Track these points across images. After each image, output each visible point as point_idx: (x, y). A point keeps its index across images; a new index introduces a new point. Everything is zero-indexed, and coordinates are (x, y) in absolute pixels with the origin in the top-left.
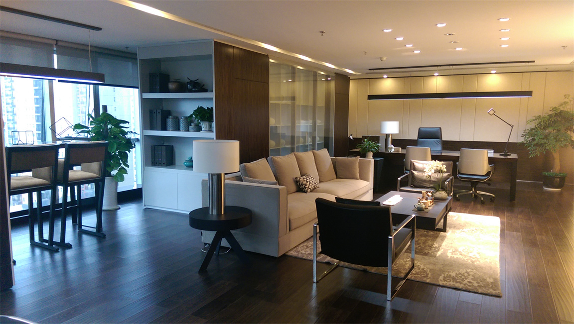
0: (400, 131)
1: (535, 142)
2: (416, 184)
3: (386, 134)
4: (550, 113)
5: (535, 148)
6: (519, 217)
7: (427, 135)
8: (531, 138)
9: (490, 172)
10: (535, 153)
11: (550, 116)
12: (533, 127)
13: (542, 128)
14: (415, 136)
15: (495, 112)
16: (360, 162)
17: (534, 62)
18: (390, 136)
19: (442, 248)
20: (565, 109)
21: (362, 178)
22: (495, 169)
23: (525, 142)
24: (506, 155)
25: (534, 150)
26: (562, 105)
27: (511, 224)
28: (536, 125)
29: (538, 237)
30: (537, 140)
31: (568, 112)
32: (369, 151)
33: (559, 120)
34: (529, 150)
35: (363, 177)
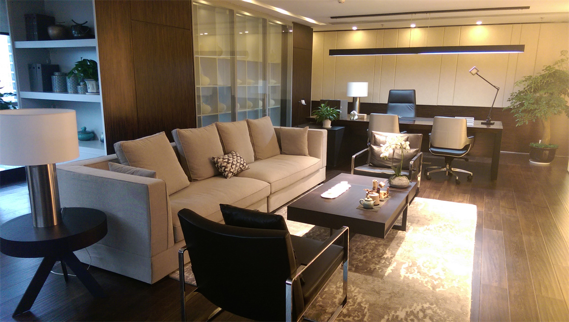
0: (369, 93)
1: (523, 108)
2: (376, 162)
3: (354, 98)
4: (543, 73)
5: (523, 114)
6: (501, 203)
7: (399, 99)
8: (518, 103)
9: (469, 145)
10: (522, 121)
11: (543, 76)
12: (522, 89)
13: (532, 91)
14: (384, 100)
15: (478, 71)
16: (309, 133)
17: (528, 8)
18: (358, 100)
19: (395, 261)
20: (561, 69)
21: (311, 154)
22: (474, 142)
23: (511, 107)
24: (488, 124)
25: (522, 117)
26: (556, 63)
27: (491, 216)
28: (526, 86)
29: (525, 238)
30: (526, 105)
31: (563, 72)
32: (326, 118)
33: (553, 81)
34: (516, 118)
35: (313, 153)
